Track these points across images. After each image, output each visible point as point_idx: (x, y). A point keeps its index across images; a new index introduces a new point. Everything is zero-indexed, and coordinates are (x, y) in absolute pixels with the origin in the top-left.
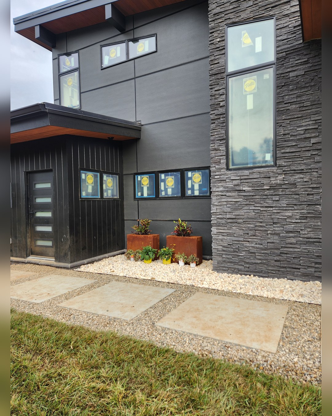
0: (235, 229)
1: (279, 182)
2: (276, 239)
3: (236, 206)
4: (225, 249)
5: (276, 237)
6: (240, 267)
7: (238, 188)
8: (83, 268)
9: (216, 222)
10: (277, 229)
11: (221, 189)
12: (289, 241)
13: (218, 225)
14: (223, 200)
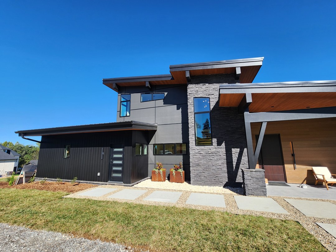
0: (199, 168)
1: (214, 151)
2: (213, 171)
3: (200, 159)
4: (195, 176)
5: (214, 171)
6: (201, 183)
7: (199, 152)
8: (135, 186)
9: (192, 165)
10: (214, 168)
11: (193, 153)
12: (218, 172)
13: (193, 166)
14: (194, 157)
